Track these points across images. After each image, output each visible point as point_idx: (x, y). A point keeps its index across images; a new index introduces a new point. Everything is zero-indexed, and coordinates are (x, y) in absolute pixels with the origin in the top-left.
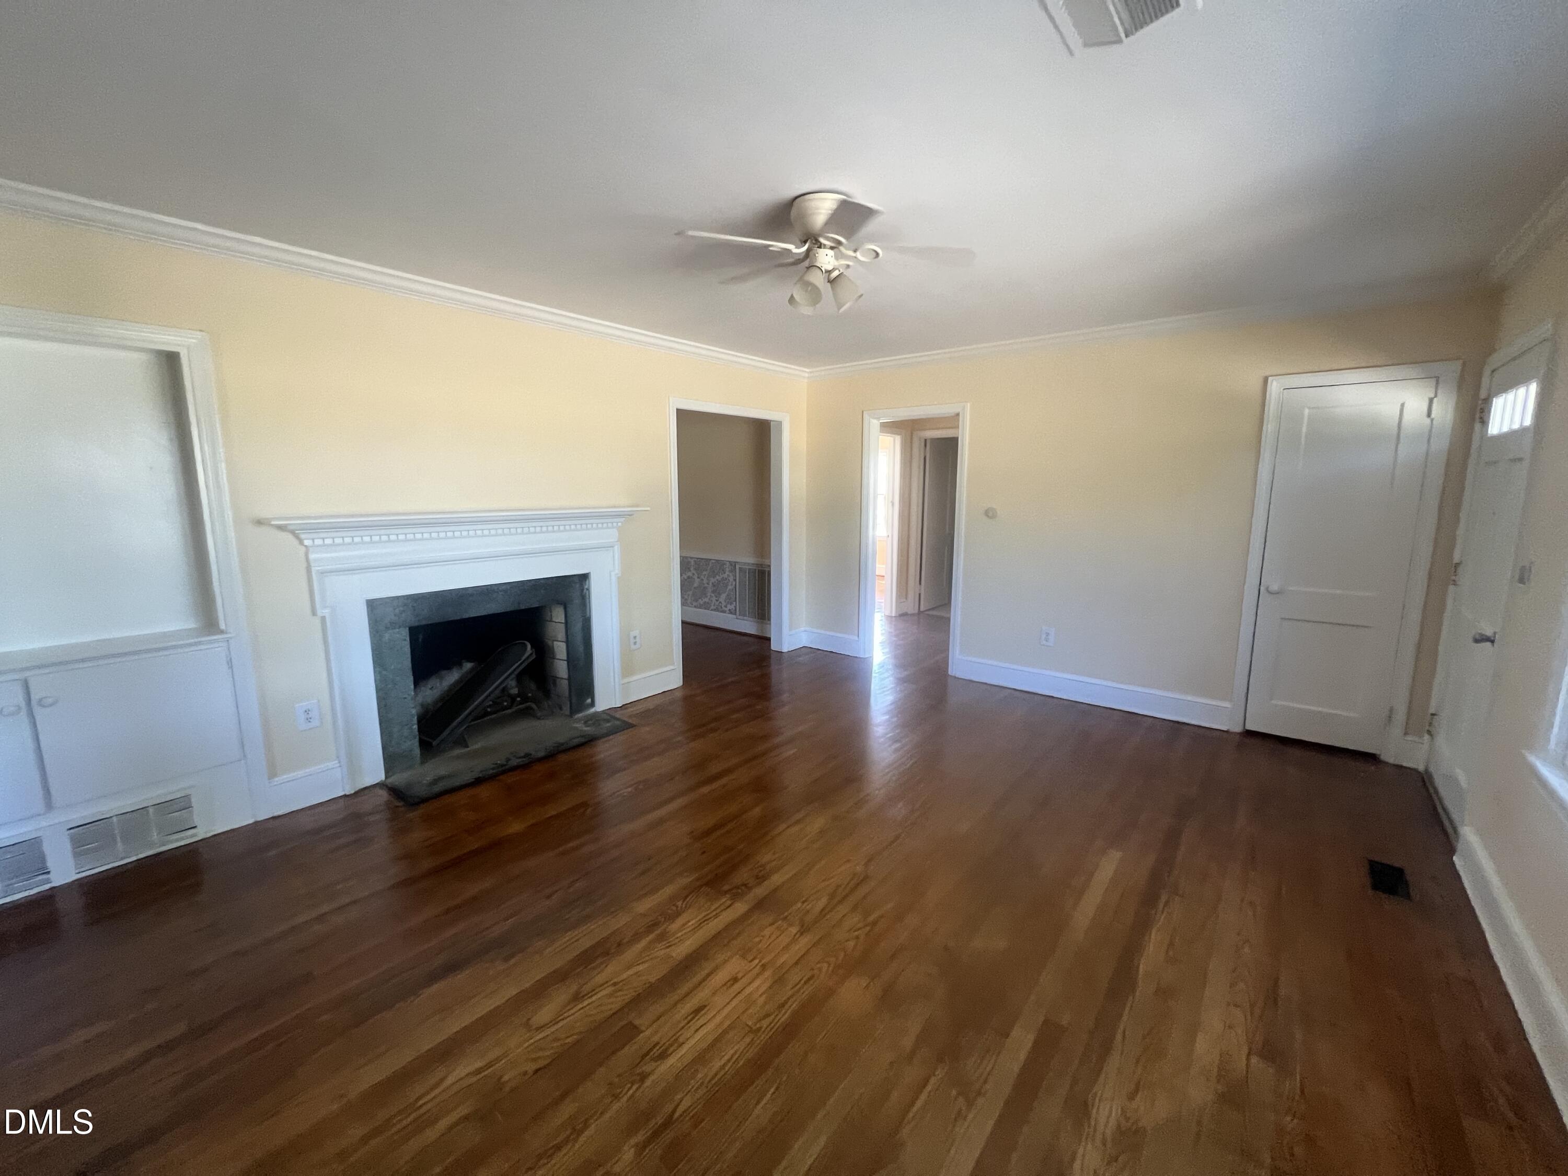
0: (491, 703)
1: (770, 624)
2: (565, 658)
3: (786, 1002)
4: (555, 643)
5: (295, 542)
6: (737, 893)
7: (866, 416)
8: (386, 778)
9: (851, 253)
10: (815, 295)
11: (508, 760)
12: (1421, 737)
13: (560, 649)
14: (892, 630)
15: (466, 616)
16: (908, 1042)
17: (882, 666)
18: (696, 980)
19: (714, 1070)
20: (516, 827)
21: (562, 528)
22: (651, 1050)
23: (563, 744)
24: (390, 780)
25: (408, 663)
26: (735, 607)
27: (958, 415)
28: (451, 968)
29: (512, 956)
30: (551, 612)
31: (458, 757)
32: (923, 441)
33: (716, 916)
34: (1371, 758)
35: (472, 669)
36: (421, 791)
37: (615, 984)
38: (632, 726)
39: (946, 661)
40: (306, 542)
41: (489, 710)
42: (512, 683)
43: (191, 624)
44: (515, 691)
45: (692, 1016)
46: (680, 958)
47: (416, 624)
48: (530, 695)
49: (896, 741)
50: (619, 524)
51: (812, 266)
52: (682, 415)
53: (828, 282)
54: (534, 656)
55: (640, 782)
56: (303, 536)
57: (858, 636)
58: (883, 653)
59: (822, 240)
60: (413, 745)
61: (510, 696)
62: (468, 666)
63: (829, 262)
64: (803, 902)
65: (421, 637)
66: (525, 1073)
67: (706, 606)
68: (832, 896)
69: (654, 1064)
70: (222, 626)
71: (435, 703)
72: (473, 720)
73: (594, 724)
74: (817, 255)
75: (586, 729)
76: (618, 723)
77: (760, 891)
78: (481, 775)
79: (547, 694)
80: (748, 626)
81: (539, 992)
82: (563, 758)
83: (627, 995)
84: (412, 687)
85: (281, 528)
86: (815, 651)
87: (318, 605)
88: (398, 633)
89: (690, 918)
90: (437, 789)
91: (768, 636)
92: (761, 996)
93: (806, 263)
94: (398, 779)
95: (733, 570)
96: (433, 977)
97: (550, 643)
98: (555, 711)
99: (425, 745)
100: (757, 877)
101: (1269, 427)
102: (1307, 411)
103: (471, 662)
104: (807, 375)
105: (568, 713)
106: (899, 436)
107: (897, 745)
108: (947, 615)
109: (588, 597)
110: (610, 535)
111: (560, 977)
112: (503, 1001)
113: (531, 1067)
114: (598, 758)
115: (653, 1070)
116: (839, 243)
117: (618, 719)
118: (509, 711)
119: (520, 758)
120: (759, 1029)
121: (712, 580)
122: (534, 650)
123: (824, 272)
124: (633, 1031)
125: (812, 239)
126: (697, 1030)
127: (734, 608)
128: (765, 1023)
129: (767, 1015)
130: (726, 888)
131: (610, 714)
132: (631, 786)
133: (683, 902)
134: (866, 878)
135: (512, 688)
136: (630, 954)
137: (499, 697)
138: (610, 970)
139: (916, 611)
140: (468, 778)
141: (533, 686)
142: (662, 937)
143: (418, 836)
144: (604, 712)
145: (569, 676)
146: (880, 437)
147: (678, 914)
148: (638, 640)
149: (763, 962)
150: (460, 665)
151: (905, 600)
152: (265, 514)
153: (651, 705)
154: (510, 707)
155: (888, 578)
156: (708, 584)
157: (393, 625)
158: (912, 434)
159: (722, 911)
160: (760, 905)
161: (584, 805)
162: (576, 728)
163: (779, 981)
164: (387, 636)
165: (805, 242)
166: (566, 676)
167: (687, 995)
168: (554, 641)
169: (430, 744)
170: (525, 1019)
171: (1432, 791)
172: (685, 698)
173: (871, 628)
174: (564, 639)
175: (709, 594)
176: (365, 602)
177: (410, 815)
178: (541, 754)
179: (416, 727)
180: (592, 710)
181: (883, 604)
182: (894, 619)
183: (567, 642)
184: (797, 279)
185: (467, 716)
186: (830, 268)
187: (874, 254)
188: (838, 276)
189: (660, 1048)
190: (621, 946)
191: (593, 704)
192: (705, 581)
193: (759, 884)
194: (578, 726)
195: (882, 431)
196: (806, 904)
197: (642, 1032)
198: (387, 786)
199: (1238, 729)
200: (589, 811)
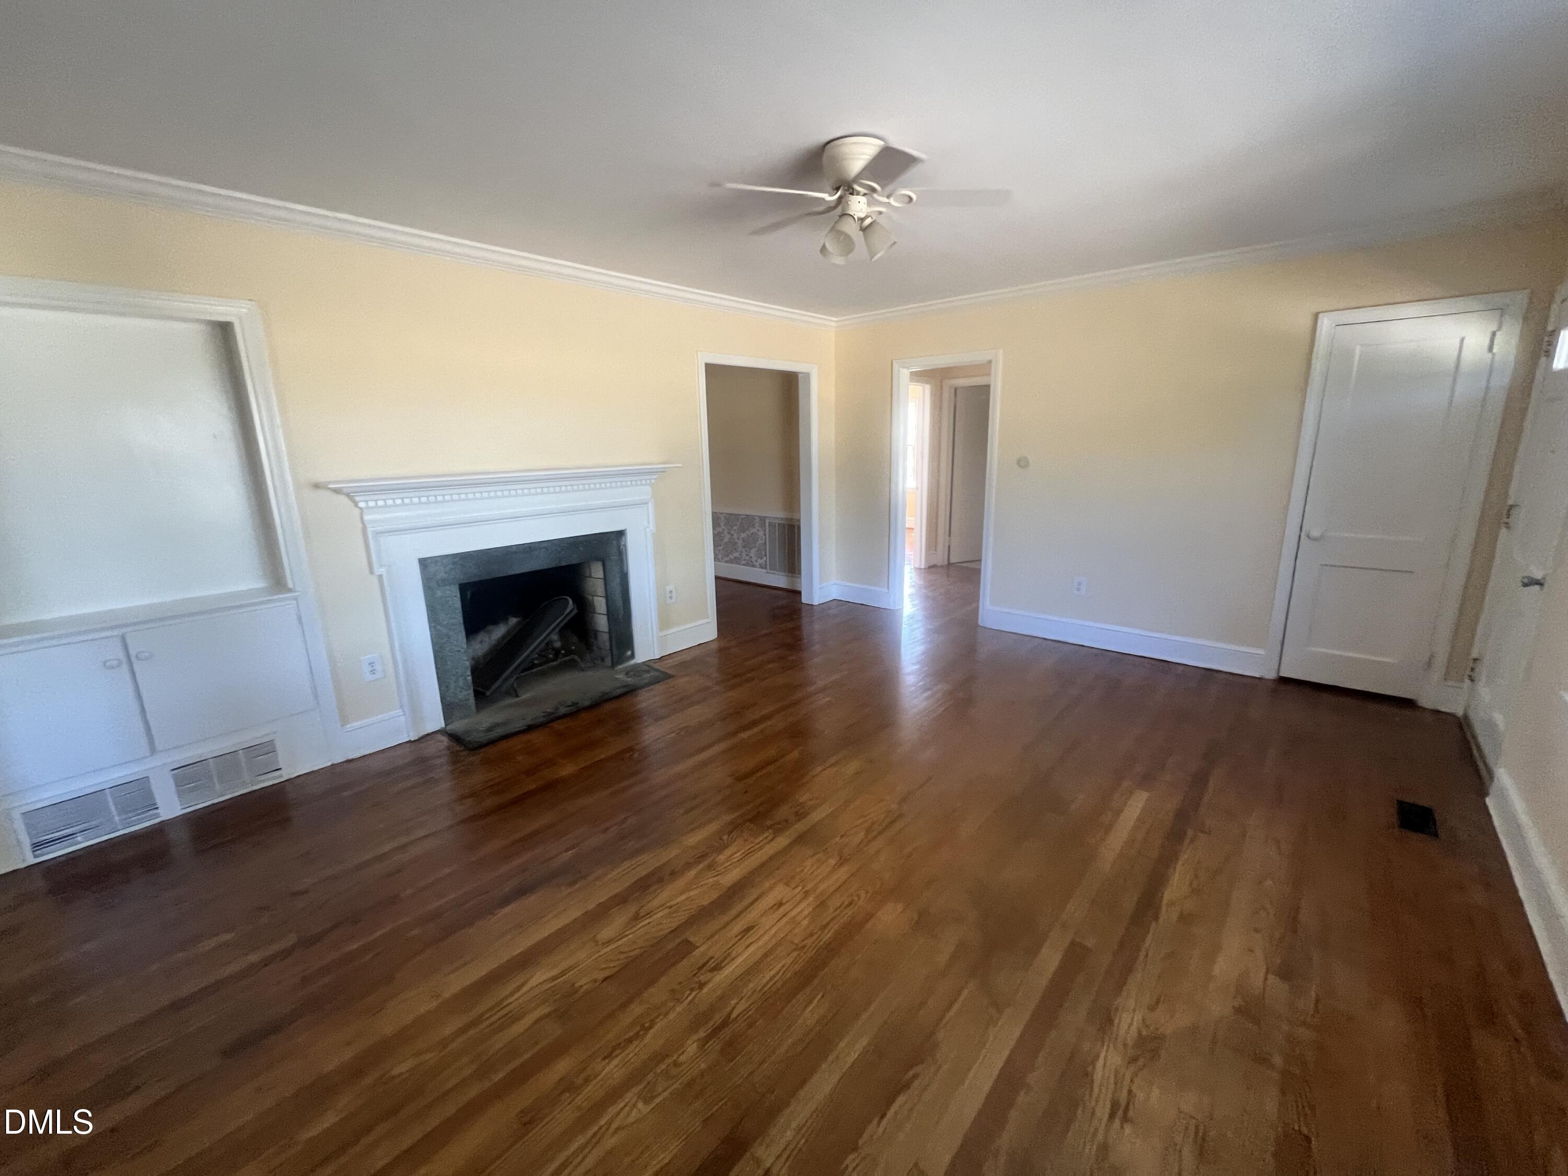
0: (537, 656)
1: (800, 578)
2: (606, 613)
3: (828, 924)
4: (595, 598)
5: (351, 504)
6: (779, 828)
7: (895, 366)
8: (446, 725)
9: (885, 200)
10: (847, 244)
11: (557, 709)
12: (1462, 681)
13: (600, 604)
14: (922, 582)
15: (513, 573)
16: (942, 958)
17: (912, 617)
18: (745, 903)
19: (764, 981)
20: (567, 769)
21: (598, 486)
22: (708, 961)
23: (607, 694)
24: (449, 727)
25: (459, 618)
26: (766, 562)
27: (990, 362)
28: (521, 892)
29: (574, 882)
30: (590, 569)
31: (510, 706)
32: (953, 391)
33: (760, 848)
34: (1407, 703)
35: (518, 623)
36: (479, 737)
37: (670, 907)
38: (671, 676)
39: (976, 610)
40: (362, 505)
41: (536, 662)
42: (555, 637)
43: (260, 584)
44: (558, 645)
45: (742, 934)
46: (729, 885)
47: (466, 581)
48: (573, 648)
49: (929, 689)
50: (653, 481)
51: (844, 215)
52: (712, 371)
53: (861, 230)
54: (575, 611)
55: (681, 729)
56: (357, 499)
57: (888, 588)
58: (913, 605)
59: (857, 187)
60: (468, 694)
61: (553, 649)
62: (513, 621)
63: (861, 210)
64: (842, 836)
65: (469, 594)
66: (595, 981)
67: (736, 561)
68: (868, 831)
69: (709, 975)
70: (290, 585)
71: (485, 656)
72: (522, 672)
73: (635, 675)
74: (849, 203)
75: (629, 679)
76: (657, 674)
77: (800, 827)
78: (532, 723)
79: (589, 647)
80: (778, 580)
81: (600, 914)
82: (608, 707)
83: (682, 916)
84: (465, 640)
85: (337, 491)
86: (844, 603)
87: (375, 566)
88: (450, 590)
89: (734, 851)
90: (494, 735)
91: (799, 589)
92: (805, 918)
93: (839, 210)
94: (458, 726)
95: (763, 524)
96: (506, 901)
97: (590, 598)
98: (596, 662)
99: (479, 695)
100: (797, 814)
101: (1318, 365)
102: (1358, 348)
103: (516, 617)
104: (834, 324)
105: (610, 664)
106: (928, 387)
107: (930, 693)
108: (978, 567)
109: (624, 553)
110: (643, 492)
111: (621, 900)
112: (571, 919)
113: (601, 976)
114: (639, 706)
115: (709, 981)
116: (873, 190)
117: (657, 670)
118: (555, 663)
119: (569, 706)
120: (804, 947)
121: (743, 535)
122: (575, 605)
123: (856, 219)
124: (688, 947)
125: (846, 186)
126: (748, 946)
127: (764, 563)
128: (809, 941)
129: (811, 935)
130: (769, 823)
131: (648, 666)
132: (673, 732)
133: (729, 835)
134: (901, 816)
135: (555, 641)
136: (681, 882)
137: (543, 651)
138: (665, 895)
139: (946, 563)
140: (519, 725)
141: (575, 639)
142: (710, 867)
143: (479, 778)
144: (644, 663)
145: (610, 629)
146: (910, 386)
147: (726, 847)
148: (674, 594)
149: (806, 889)
150: (505, 620)
151: (934, 552)
152: (321, 477)
153: (687, 657)
154: (555, 659)
155: (917, 530)
156: (738, 539)
157: (444, 582)
158: (941, 383)
159: (766, 844)
160: (800, 839)
161: (631, 749)
162: (617, 679)
163: (822, 905)
164: (439, 593)
165: (837, 189)
166: (606, 630)
167: (737, 916)
168: (593, 596)
169: (484, 694)
170: (592, 936)
171: (1469, 735)
172: (721, 650)
173: (902, 581)
174: (604, 594)
175: (740, 549)
176: (417, 561)
177: (472, 759)
178: (587, 703)
179: (470, 678)
180: (632, 662)
181: (912, 557)
182: (923, 571)
183: (607, 597)
184: (829, 228)
185: (516, 668)
186: (863, 215)
187: (907, 199)
188: (871, 223)
189: (714, 961)
190: (674, 874)
191: (633, 656)
192: (735, 536)
193: (799, 820)
194: (620, 676)
195: (912, 380)
196: (843, 838)
197: (698, 947)
198: (446, 732)
199: (1271, 675)
200: (636, 755)
